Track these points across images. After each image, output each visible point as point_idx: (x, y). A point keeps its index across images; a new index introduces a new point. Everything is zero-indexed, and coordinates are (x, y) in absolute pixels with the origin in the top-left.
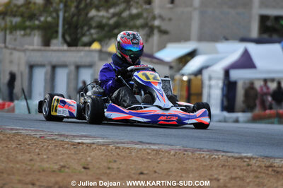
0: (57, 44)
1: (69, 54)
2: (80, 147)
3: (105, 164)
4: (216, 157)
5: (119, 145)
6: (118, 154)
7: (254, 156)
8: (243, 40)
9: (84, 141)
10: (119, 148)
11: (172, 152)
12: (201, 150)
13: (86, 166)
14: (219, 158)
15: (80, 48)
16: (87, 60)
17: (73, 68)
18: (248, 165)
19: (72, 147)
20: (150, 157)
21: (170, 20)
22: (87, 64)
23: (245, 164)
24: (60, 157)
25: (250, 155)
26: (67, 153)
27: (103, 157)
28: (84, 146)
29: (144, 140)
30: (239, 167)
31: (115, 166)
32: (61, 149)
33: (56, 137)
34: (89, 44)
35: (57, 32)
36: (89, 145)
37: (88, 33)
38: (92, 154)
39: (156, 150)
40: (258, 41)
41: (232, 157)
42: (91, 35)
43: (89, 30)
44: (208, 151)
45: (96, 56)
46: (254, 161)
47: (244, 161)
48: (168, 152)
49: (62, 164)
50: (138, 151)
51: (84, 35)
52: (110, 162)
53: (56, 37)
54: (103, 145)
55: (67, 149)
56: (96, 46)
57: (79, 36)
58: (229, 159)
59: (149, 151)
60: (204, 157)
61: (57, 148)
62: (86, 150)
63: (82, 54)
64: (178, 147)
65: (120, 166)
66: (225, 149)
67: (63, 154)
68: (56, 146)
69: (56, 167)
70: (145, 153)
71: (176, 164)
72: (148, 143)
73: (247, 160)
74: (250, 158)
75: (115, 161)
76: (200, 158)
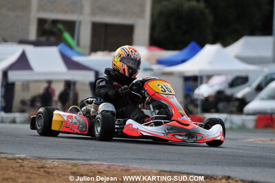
7: (27, 157)
8: (23, 42)
18: (21, 166)
23: (18, 165)
25: (23, 156)
30: (12, 167)
40: (36, 44)
41: (6, 158)
46: (27, 162)
47: (18, 162)
58: (2, 160)
73: (20, 161)
74: (23, 159)
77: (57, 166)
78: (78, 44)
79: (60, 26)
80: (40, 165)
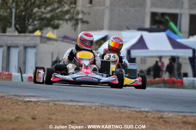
0: (11, 31)
1: (19, 38)
2: (29, 104)
3: (47, 116)
4: (124, 111)
5: (56, 103)
6: (56, 109)
7: (150, 110)
8: (140, 29)
10: (56, 104)
11: (93, 108)
12: (113, 106)
13: (33, 117)
14: (126, 112)
15: (27, 34)
16: (32, 43)
17: (22, 48)
18: (146, 117)
19: (24, 104)
20: (78, 111)
21: (89, 14)
22: (32, 45)
23: (144, 116)
24: (15, 111)
25: (147, 109)
26: (20, 108)
27: (45, 111)
28: (32, 103)
29: (73, 99)
30: (140, 118)
31: (54, 117)
32: (16, 105)
33: (12, 97)
34: (34, 31)
36: (35, 103)
37: (33, 24)
38: (38, 108)
39: (82, 106)
40: (150, 30)
41: (135, 111)
42: (35, 25)
43: (33, 22)
44: (118, 107)
45: (38, 39)
46: (150, 114)
47: (143, 114)
48: (91, 107)
49: (17, 115)
50: (69, 107)
52: (51, 114)
54: (45, 102)
55: (20, 105)
56: (38, 33)
57: (27, 25)
58: (133, 113)
59: (77, 107)
60: (115, 111)
61: (13, 105)
62: (33, 106)
63: (29, 38)
64: (97, 104)
65: (58, 117)
66: (130, 105)
67: (17, 109)
68: (12, 103)
69: (13, 118)
70: (74, 108)
71: (96, 115)
72: (76, 101)
73: (145, 113)
74: (147, 112)
75: (54, 114)
76: (113, 112)
77: (172, 117)
78: (180, 30)
79: (167, 18)
80: (159, 116)
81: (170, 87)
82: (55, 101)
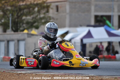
0: (9, 31)
1: (14, 35)
2: (20, 75)
8: (88, 26)
9: (22, 72)
10: (37, 75)
12: (72, 74)
15: (19, 32)
16: (22, 38)
17: (16, 41)
18: (92, 79)
19: (17, 75)
21: (57, 19)
26: (15, 78)
28: (22, 74)
32: (12, 76)
33: (10, 71)
34: (23, 31)
35: (9, 26)
36: (24, 74)
37: (22, 26)
38: (26, 78)
39: (53, 75)
40: (94, 26)
42: (24, 27)
43: (23, 24)
44: (75, 74)
45: (26, 36)
46: (94, 78)
47: (90, 78)
51: (20, 27)
53: (9, 29)
54: (30, 74)
55: (15, 76)
56: (26, 31)
57: (18, 27)
59: (50, 75)
62: (23, 76)
63: (20, 35)
64: (62, 73)
66: (82, 73)
67: (13, 79)
68: (10, 75)
74: (93, 76)
78: (113, 25)
79: (105, 18)
80: (100, 78)
81: (108, 61)
82: (36, 73)
